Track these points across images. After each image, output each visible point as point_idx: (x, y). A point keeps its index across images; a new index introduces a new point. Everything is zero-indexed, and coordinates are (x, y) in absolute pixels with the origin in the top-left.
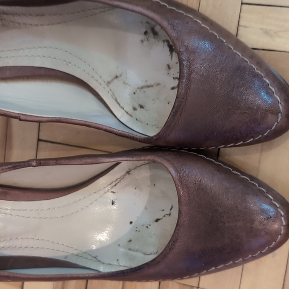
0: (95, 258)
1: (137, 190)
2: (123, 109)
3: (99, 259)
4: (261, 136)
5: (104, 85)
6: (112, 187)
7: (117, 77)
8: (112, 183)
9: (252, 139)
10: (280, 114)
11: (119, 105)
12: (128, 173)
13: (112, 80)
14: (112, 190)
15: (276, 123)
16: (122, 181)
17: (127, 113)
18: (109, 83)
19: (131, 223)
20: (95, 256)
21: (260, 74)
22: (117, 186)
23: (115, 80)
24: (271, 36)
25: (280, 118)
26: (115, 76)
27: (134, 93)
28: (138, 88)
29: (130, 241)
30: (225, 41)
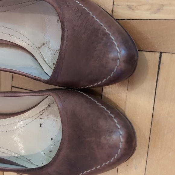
0: (29, 160)
1: (55, 117)
2: (48, 64)
3: (32, 162)
4: (109, 77)
5: (36, 49)
6: (40, 115)
7: (44, 44)
8: (40, 112)
9: (105, 80)
10: (118, 60)
11: (46, 62)
12: (49, 106)
13: (41, 46)
14: (40, 117)
15: (116, 67)
16: (46, 111)
17: (50, 67)
18: (39, 48)
19: (52, 139)
20: (29, 159)
21: (109, 33)
22: (43, 114)
23: (43, 46)
24: (133, 9)
25: (118, 63)
26: (43, 43)
27: (54, 54)
28: (56, 51)
29: (51, 151)
30: (91, 13)
